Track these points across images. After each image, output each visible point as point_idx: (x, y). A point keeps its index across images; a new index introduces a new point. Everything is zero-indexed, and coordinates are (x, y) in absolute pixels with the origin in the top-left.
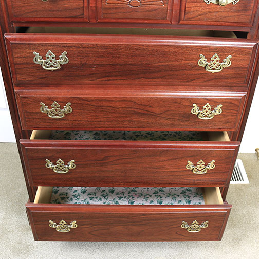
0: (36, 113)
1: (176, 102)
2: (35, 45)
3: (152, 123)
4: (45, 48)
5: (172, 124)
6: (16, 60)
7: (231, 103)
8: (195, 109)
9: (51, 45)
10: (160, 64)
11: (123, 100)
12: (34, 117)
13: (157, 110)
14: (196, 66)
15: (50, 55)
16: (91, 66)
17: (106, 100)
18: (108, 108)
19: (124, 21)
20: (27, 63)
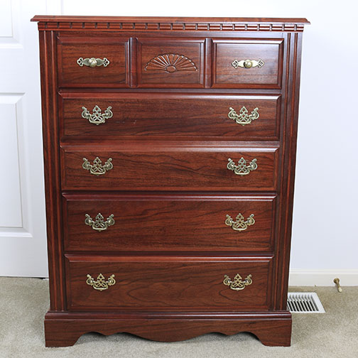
0: (78, 170)
1: (211, 157)
2: (84, 100)
3: (190, 180)
4: (93, 103)
5: (210, 182)
6: (66, 114)
7: (265, 157)
8: (231, 165)
9: (98, 100)
10: (194, 117)
11: (162, 155)
12: (76, 174)
13: (194, 166)
14: (227, 119)
15: (97, 109)
16: (133, 120)
17: (145, 155)
18: (147, 164)
19: (162, 86)
20: (75, 118)
